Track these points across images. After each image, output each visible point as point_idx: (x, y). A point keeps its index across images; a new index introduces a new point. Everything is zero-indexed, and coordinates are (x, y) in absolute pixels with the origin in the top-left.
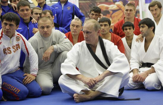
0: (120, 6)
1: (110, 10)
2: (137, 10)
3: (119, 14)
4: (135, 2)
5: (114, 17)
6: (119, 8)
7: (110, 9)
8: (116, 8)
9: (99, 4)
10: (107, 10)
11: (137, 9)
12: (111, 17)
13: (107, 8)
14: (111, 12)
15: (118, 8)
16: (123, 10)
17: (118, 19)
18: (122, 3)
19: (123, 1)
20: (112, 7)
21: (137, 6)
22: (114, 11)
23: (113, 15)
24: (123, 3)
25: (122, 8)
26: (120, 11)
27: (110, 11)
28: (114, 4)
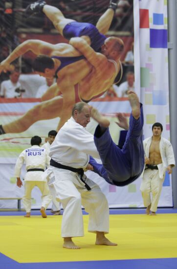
0: (82, 49)
1: (55, 57)
2: (127, 63)
3: (78, 71)
4: (125, 41)
5: (64, 77)
6: (81, 53)
7: (54, 54)
8: (72, 52)
9: (25, 39)
10: (47, 56)
11: (127, 59)
12: (56, 76)
13: (48, 51)
14: (58, 63)
15: (76, 54)
16: (90, 59)
17: (75, 83)
18: (89, 39)
19: (90, 36)
20: (62, 50)
21: (129, 53)
22: (66, 61)
23: (61, 72)
24: (91, 40)
25: (87, 55)
26: (82, 62)
27: (53, 59)
28: (68, 43)
